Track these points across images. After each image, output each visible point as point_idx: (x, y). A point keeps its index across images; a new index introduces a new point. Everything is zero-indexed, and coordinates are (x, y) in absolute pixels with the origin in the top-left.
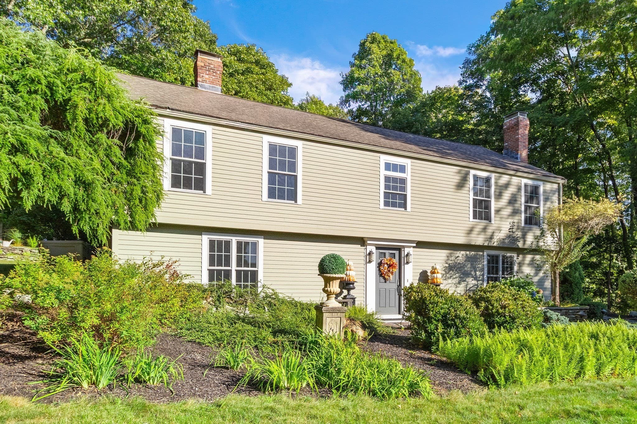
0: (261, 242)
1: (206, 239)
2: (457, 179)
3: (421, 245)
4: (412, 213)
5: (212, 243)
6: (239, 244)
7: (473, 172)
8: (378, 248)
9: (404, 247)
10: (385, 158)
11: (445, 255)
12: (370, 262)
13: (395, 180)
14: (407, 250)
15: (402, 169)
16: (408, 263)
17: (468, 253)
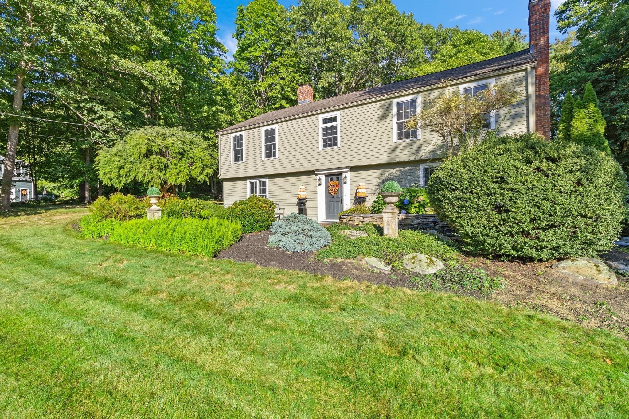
0: (267, 180)
1: (248, 182)
2: (380, 112)
3: (353, 169)
4: (341, 148)
5: (251, 183)
6: (260, 182)
7: (395, 101)
8: (327, 175)
9: (343, 172)
10: (321, 117)
11: (378, 173)
12: (320, 185)
13: (330, 128)
14: (344, 174)
15: (335, 119)
16: (345, 183)
17: (402, 169)
